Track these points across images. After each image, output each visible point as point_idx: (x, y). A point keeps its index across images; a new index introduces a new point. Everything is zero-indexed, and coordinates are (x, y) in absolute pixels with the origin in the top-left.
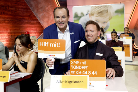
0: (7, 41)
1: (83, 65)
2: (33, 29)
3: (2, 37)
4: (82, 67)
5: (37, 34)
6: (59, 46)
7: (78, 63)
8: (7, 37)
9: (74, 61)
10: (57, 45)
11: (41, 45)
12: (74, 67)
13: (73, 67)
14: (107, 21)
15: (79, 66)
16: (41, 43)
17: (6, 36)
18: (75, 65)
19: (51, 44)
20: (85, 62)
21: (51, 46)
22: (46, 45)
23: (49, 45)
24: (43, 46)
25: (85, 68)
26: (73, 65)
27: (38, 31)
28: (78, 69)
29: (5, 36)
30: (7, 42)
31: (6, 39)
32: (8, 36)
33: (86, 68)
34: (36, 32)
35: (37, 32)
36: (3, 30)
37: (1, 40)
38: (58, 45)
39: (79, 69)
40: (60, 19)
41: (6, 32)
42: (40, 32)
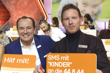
1: (65, 61)
4: (63, 64)
6: (28, 63)
7: (58, 59)
9: (52, 56)
10: (25, 61)
11: (6, 61)
12: (53, 64)
13: (51, 64)
14: (99, 4)
15: (60, 63)
16: (7, 59)
18: (54, 60)
19: (18, 60)
20: (68, 57)
21: (17, 62)
22: (12, 61)
23: (15, 61)
24: (8, 62)
25: (67, 65)
26: (51, 61)
28: (58, 66)
33: (69, 65)
38: (27, 61)
39: (60, 66)
40: (24, 31)
42: (5, 19)
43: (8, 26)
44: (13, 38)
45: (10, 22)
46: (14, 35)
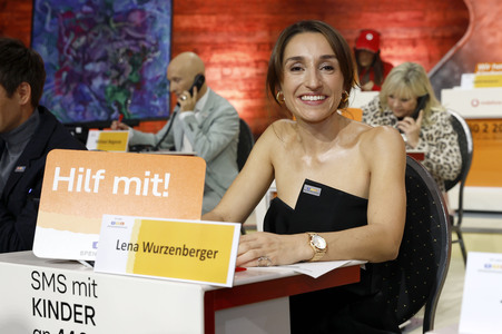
0: (250, 95)
2: (402, 16)
3: (227, 71)
5: (422, 50)
8: (250, 72)
17: (247, 65)
27: (429, 32)
29: (238, 64)
30: (251, 103)
31: (245, 80)
32: (257, 63)
34: (416, 34)
35: (425, 39)
36: (232, 28)
37: (222, 88)
41: (245, 40)
42: (443, 38)
43: (456, 68)
44: (473, 123)
45: (466, 47)
46: (480, 106)
